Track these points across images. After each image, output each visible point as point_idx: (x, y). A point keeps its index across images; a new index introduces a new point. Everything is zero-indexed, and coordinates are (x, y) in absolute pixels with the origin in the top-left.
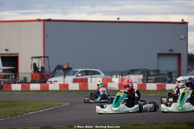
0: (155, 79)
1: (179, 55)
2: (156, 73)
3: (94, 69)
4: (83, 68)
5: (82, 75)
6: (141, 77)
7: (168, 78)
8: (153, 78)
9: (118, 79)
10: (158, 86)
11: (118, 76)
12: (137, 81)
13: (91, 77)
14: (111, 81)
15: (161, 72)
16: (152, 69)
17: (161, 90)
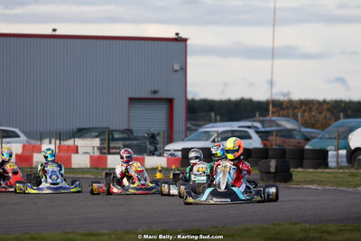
0: (125, 146)
1: (170, 101)
2: (126, 136)
6: (97, 142)
7: (148, 146)
8: (120, 144)
9: (52, 146)
11: (53, 141)
12: (90, 150)
13: (2, 143)
14: (39, 150)
15: (135, 134)
16: (118, 128)
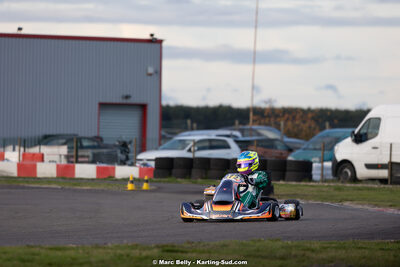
0: (94, 155)
1: (143, 107)
2: (96, 144)
6: (64, 150)
7: (119, 155)
8: (89, 153)
9: (16, 154)
10: (98, 169)
11: (17, 148)
12: (56, 158)
14: (2, 158)
15: (105, 142)
16: (86, 135)
17: (105, 179)
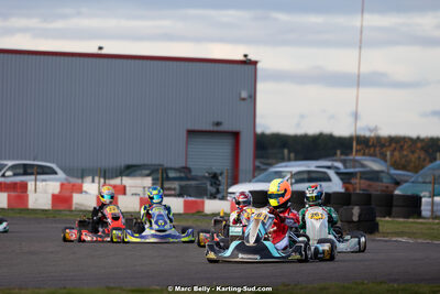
0: (181, 187)
1: (236, 135)
2: (183, 175)
3: (42, 160)
4: (17, 159)
5: (15, 175)
6: (148, 181)
7: (209, 187)
8: (176, 185)
9: (95, 186)
10: (186, 204)
11: (96, 179)
12: (140, 191)
13: (36, 180)
14: (80, 190)
15: (193, 174)
16: (173, 166)
17: (193, 214)
